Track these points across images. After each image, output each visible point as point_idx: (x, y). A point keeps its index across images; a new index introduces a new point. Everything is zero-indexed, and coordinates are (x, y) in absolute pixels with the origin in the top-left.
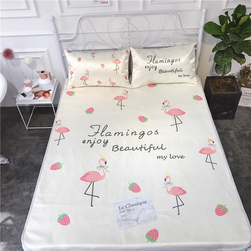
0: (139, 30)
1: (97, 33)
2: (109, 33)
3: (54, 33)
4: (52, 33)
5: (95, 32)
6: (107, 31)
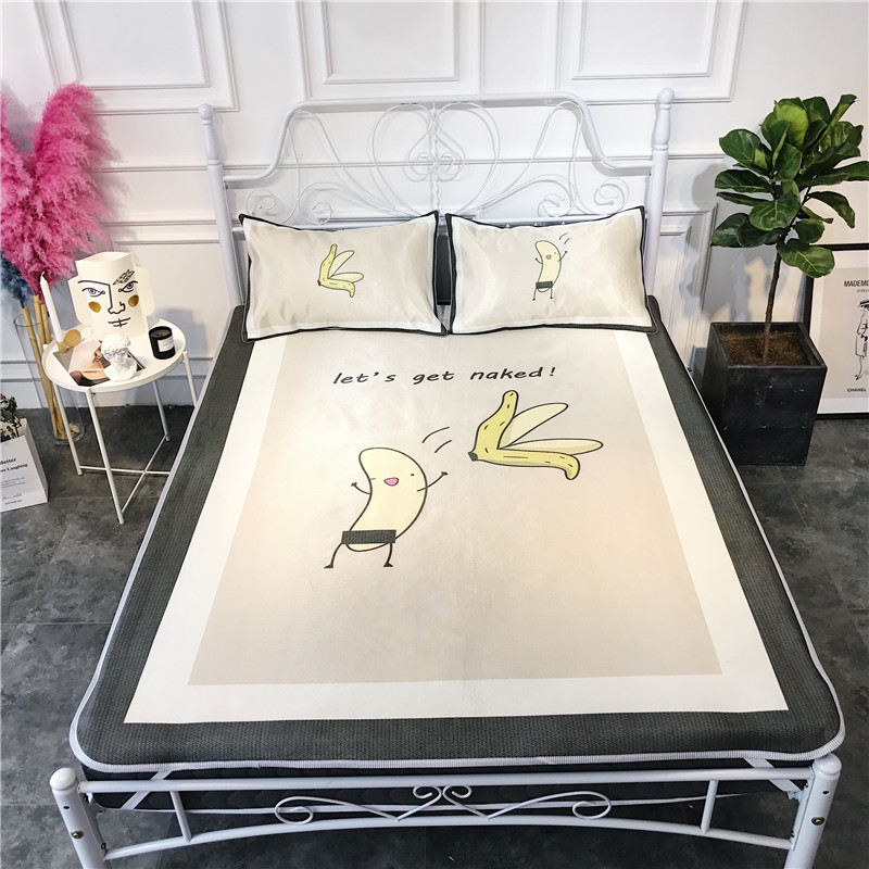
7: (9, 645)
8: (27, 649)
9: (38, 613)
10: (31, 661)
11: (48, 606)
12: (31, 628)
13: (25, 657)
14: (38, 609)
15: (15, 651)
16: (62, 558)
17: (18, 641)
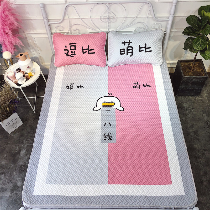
1: (81, 19)
2: (91, 19)
3: (44, 18)
4: (43, 18)
6: (90, 18)
7: (21, 151)
8: (26, 152)
9: (26, 141)
10: (27, 156)
11: (29, 139)
12: (26, 146)
13: (26, 155)
14: (26, 140)
15: (23, 153)
16: (30, 124)
17: (23, 150)
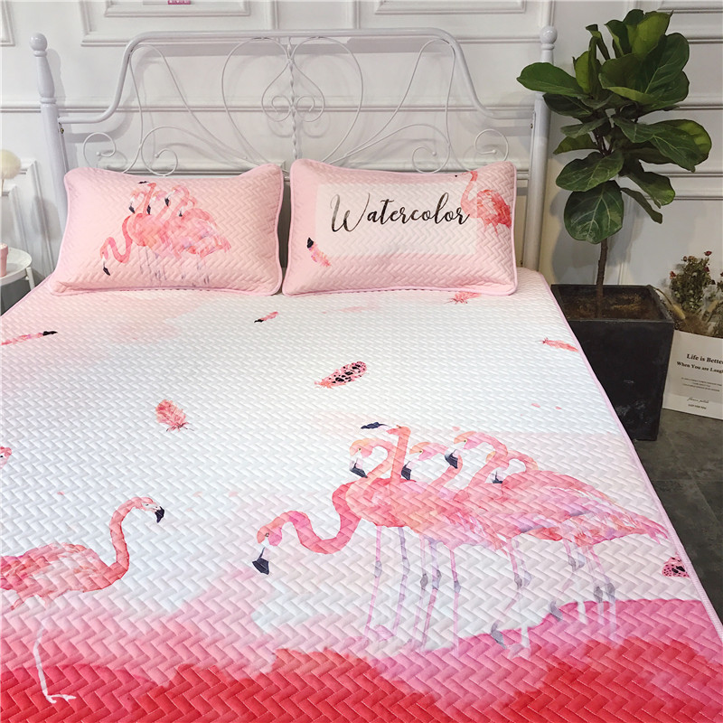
0: (331, 102)
1: (190, 110)
5: (181, 104)
6: (222, 103)
